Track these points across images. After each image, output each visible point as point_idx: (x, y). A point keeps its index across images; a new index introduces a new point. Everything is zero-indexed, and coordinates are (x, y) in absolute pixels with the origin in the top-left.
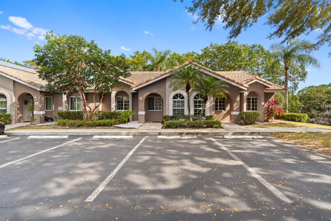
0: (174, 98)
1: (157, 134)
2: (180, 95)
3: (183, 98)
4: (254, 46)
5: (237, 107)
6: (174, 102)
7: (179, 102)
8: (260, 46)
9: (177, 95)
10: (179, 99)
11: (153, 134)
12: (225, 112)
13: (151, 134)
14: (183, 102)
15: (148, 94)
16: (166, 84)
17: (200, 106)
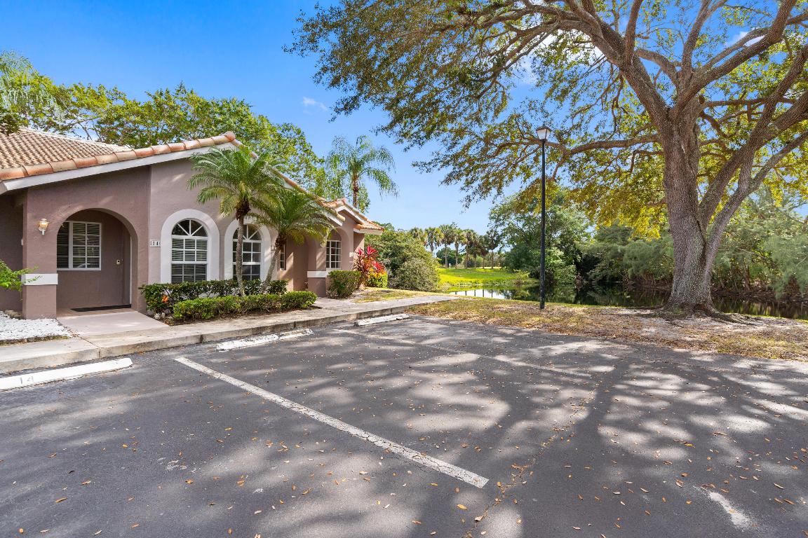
0: (176, 231)
1: (194, 341)
2: (196, 225)
3: (202, 232)
4: (287, 128)
5: (322, 262)
6: (176, 243)
7: (190, 243)
8: (299, 132)
9: (185, 223)
10: (190, 236)
11: (180, 343)
12: (285, 272)
13: (173, 344)
14: (203, 245)
15: (78, 209)
16: (148, 186)
17: (247, 258)
